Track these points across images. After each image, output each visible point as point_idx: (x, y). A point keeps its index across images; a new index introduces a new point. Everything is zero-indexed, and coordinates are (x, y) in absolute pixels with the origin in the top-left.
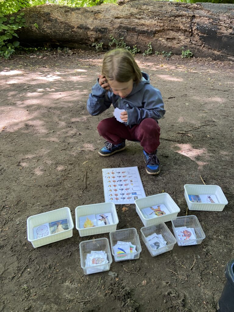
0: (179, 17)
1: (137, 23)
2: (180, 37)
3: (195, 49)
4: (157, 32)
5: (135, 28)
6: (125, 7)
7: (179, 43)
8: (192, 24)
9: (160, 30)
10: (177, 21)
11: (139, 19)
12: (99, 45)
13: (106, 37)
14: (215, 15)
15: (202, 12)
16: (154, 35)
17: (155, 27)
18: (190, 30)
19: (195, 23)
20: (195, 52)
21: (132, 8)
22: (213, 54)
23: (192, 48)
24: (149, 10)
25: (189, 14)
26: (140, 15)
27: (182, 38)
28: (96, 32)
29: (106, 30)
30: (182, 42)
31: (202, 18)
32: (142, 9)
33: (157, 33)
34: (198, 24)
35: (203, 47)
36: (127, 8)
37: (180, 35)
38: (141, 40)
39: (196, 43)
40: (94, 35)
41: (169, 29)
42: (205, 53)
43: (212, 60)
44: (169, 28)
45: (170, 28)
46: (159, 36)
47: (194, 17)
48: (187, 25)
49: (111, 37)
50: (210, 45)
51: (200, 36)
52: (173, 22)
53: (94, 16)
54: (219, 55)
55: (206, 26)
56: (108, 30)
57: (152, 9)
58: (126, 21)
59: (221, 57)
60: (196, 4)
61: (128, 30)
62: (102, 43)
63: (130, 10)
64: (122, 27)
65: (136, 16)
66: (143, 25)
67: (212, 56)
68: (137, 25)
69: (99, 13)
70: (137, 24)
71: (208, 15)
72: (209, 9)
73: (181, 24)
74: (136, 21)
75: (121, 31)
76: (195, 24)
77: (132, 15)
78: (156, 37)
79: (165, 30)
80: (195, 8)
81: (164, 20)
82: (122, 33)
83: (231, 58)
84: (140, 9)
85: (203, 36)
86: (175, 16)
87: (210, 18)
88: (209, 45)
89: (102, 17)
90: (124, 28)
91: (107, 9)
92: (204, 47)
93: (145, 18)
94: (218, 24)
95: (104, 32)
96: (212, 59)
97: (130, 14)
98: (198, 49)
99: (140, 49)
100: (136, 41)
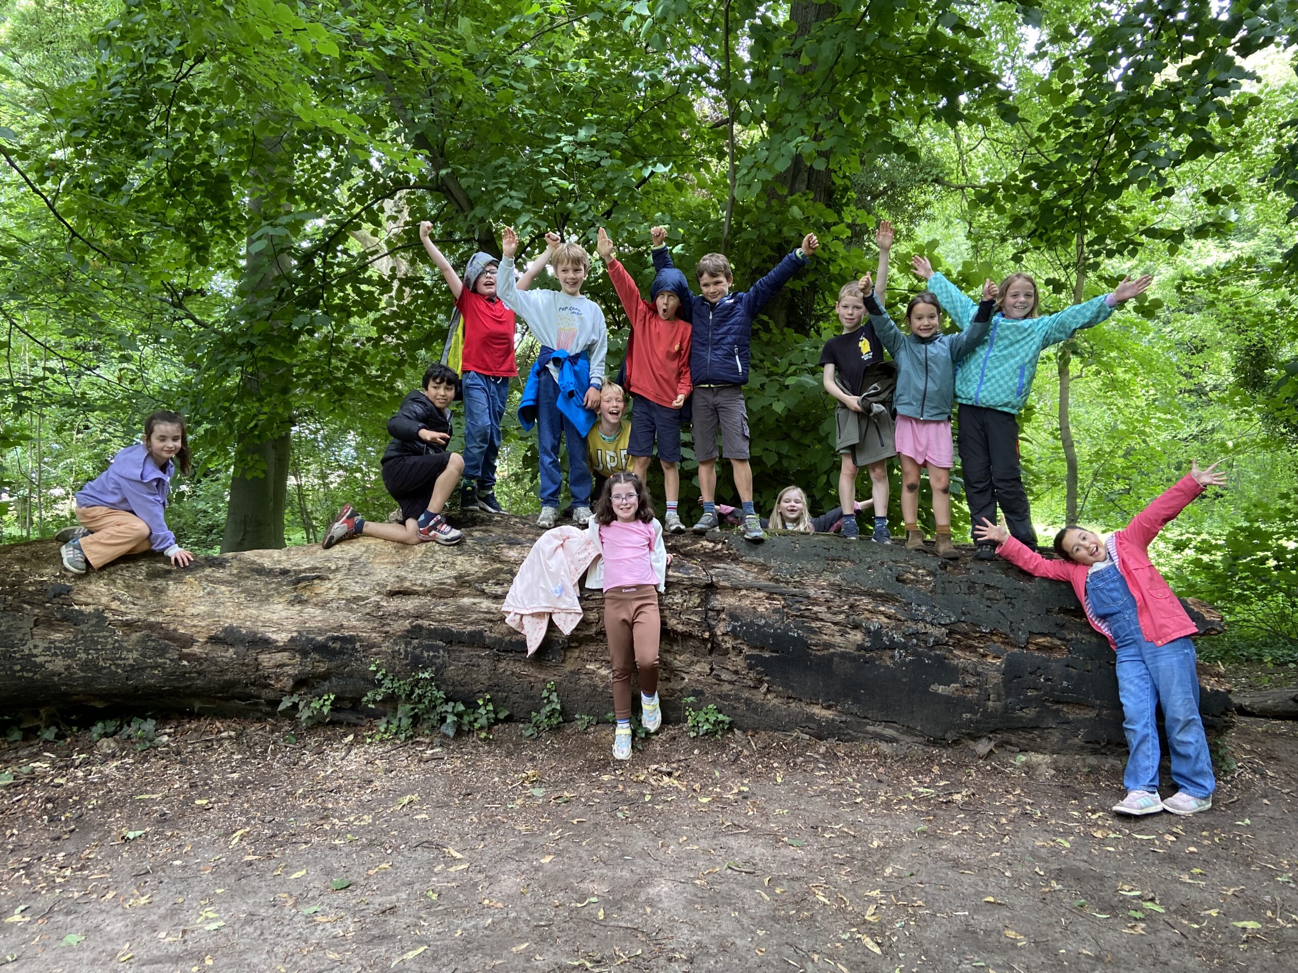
1: (488, 613)
3: (738, 699)
4: (574, 644)
5: (481, 633)
6: (434, 552)
8: (711, 613)
9: (588, 635)
11: (497, 597)
12: (315, 704)
13: (352, 670)
14: (787, 583)
15: (739, 572)
16: (565, 655)
18: (707, 635)
19: (719, 612)
20: (739, 712)
21: (460, 558)
22: (810, 718)
23: (725, 697)
25: (691, 579)
26: (497, 584)
27: (676, 663)
28: (304, 653)
29: (350, 646)
30: (682, 675)
31: (744, 592)
32: (504, 558)
33: (576, 647)
34: (733, 617)
35: (766, 694)
37: (668, 651)
38: (513, 673)
40: (293, 665)
42: (777, 713)
43: (811, 739)
47: (711, 588)
48: (693, 617)
49: (377, 671)
50: (792, 688)
51: (747, 657)
53: (295, 590)
54: (833, 720)
55: (763, 622)
56: (358, 645)
58: (440, 608)
59: (840, 728)
60: (711, 541)
61: (452, 639)
62: (332, 697)
63: (453, 563)
64: (424, 632)
65: (484, 586)
67: (805, 725)
68: (490, 621)
69: (318, 577)
70: (488, 616)
71: (763, 581)
72: (761, 560)
74: (486, 604)
75: (420, 644)
76: (723, 616)
77: (463, 582)
78: (572, 660)
80: (706, 554)
82: (426, 654)
83: (879, 729)
84: (496, 559)
85: (760, 660)
87: (772, 593)
88: (786, 686)
89: (332, 594)
90: (433, 634)
91: (351, 560)
92: (768, 691)
94: (807, 613)
95: (341, 652)
96: (807, 737)
97: (455, 578)
98: (748, 702)
99: (506, 708)
100: (490, 679)
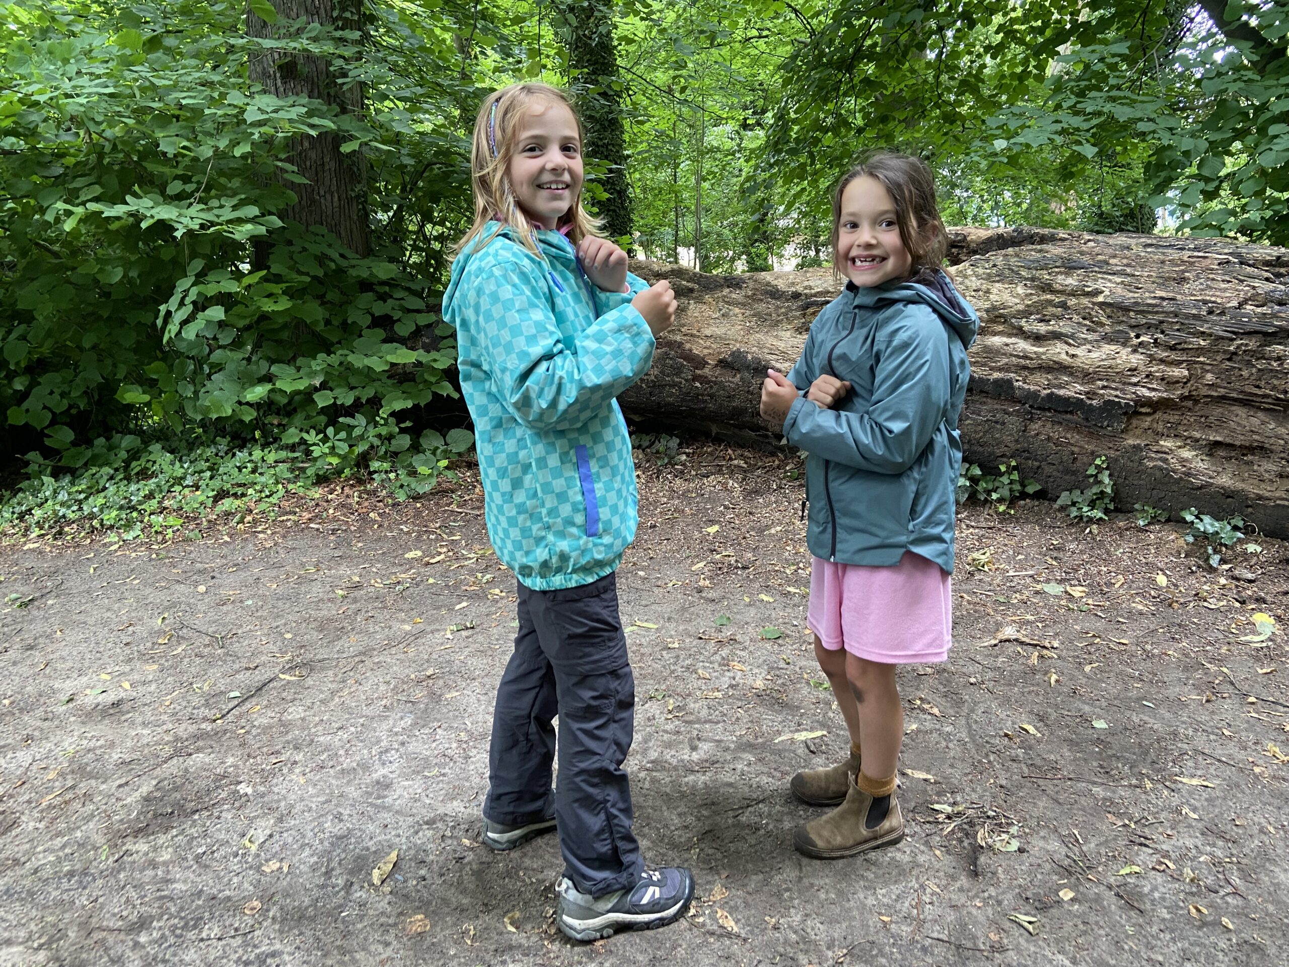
1: (1024, 357)
4: (1143, 410)
5: (1010, 382)
11: (1038, 338)
16: (1129, 424)
17: (1135, 385)
21: (998, 285)
24: (1101, 299)
32: (1056, 287)
33: (1146, 414)
38: (1049, 439)
41: (1223, 397)
44: (1222, 391)
45: (1235, 395)
52: (1249, 364)
53: (804, 315)
57: (1119, 290)
65: (1023, 322)
68: (1025, 368)
70: (1024, 362)
77: (997, 316)
78: (1138, 432)
79: (1196, 402)
81: (1191, 353)
84: (1047, 288)
86: (1266, 334)
99: (1038, 481)
100: (1017, 441)
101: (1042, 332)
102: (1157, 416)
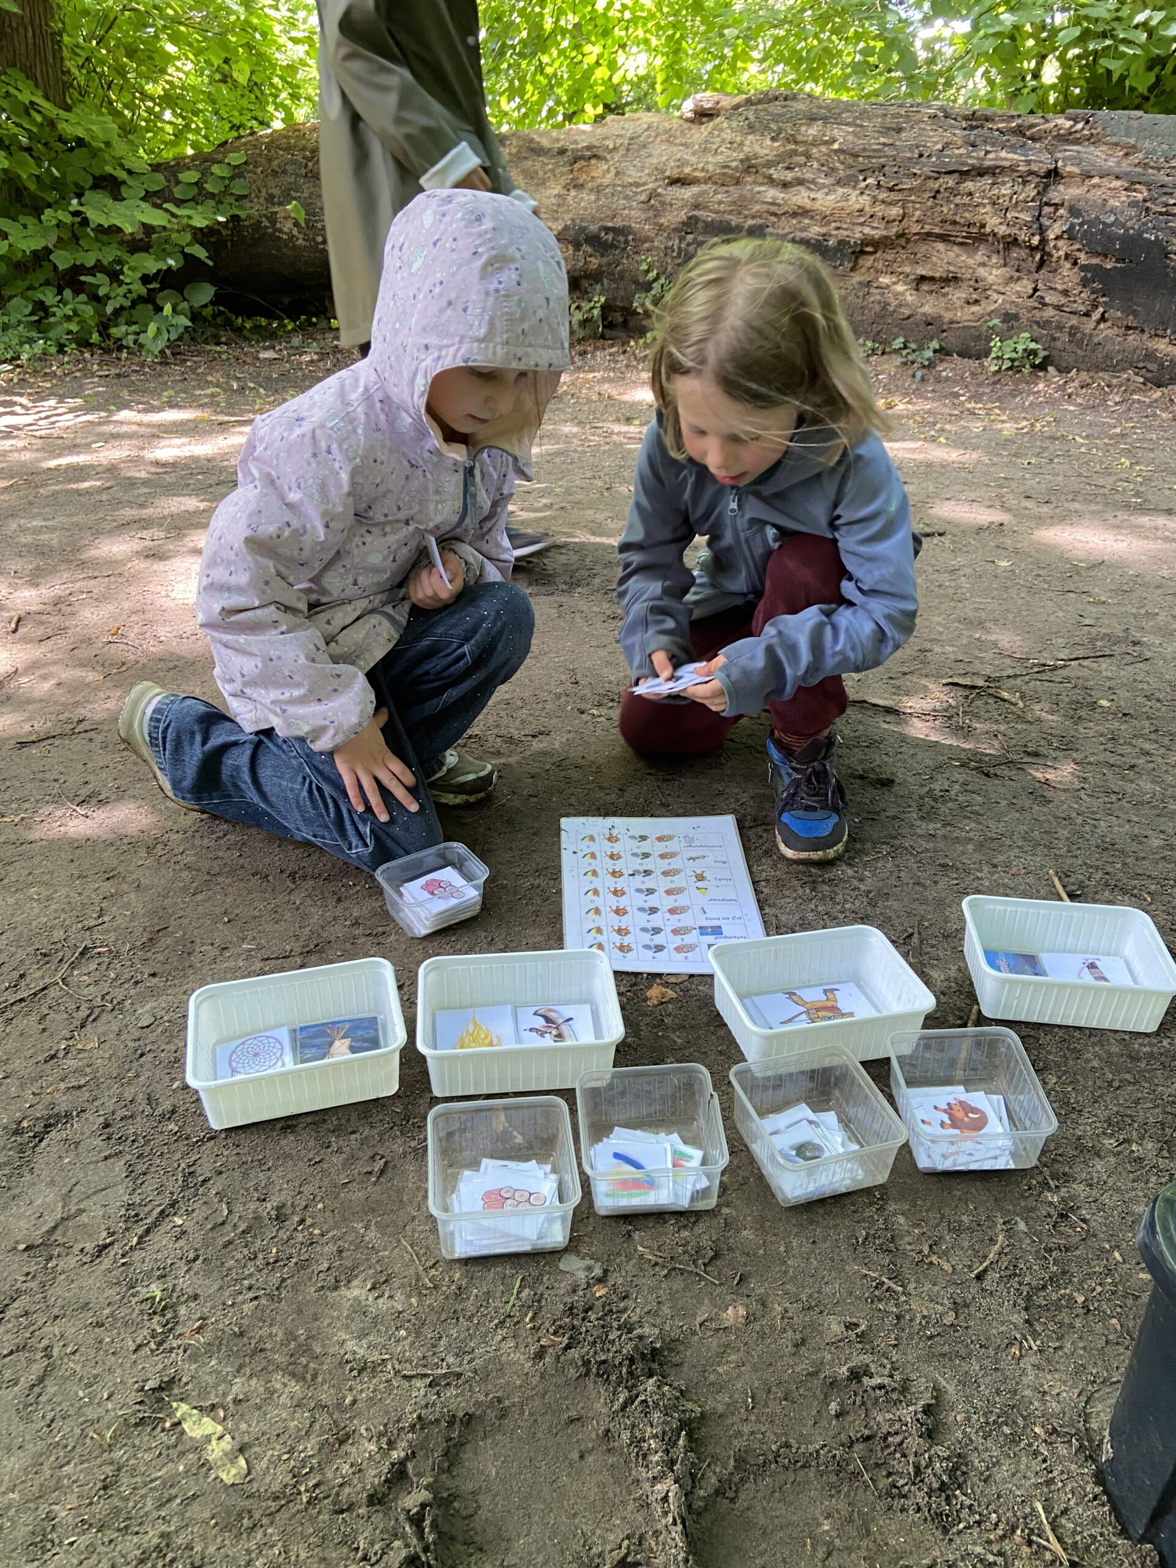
0: (981, 175)
1: (773, 204)
2: (982, 272)
3: (1060, 327)
4: (869, 249)
5: (762, 228)
6: (722, 130)
7: (976, 302)
8: (1047, 210)
9: (886, 238)
10: (970, 194)
11: (785, 185)
12: (586, 306)
13: (623, 271)
14: (1159, 169)
15: (1098, 156)
16: (856, 263)
17: (862, 224)
18: (1036, 240)
19: (1057, 206)
20: (1059, 344)
21: (750, 137)
22: (1150, 355)
23: (1044, 324)
24: (836, 146)
25: (1028, 162)
26: (788, 168)
27: (991, 279)
28: (577, 246)
29: (622, 239)
30: (995, 296)
31: (1096, 180)
32: (799, 138)
33: (870, 253)
34: (1074, 211)
35: (1098, 323)
36: (728, 135)
37: (984, 265)
39: (1063, 300)
41: (929, 234)
42: (1109, 347)
43: (1144, 384)
44: (927, 228)
45: (937, 230)
46: (880, 265)
47: (1054, 175)
48: (1021, 216)
49: (648, 271)
50: (1134, 313)
51: (1084, 268)
52: (948, 201)
53: (572, 171)
55: (1112, 218)
56: (630, 237)
57: (850, 138)
58: (719, 196)
60: (1069, 119)
62: (603, 299)
63: (742, 144)
64: (700, 225)
65: (773, 172)
66: (801, 213)
67: (1141, 365)
68: (775, 214)
69: (595, 156)
70: (773, 209)
71: (1125, 166)
72: (1132, 141)
73: (988, 208)
74: (772, 193)
75: (695, 239)
76: (1062, 211)
77: (749, 166)
78: (863, 270)
79: (908, 241)
80: (1059, 135)
81: (906, 193)
84: (792, 139)
85: (1096, 270)
86: (962, 173)
87: (1133, 183)
88: (1128, 311)
89: (607, 180)
90: (710, 225)
91: (632, 139)
92: (1103, 319)
93: (813, 182)
94: (1175, 210)
95: (613, 246)
96: (1141, 380)
97: (742, 161)
98: (1073, 331)
101: (789, 179)
102: (878, 255)
